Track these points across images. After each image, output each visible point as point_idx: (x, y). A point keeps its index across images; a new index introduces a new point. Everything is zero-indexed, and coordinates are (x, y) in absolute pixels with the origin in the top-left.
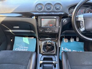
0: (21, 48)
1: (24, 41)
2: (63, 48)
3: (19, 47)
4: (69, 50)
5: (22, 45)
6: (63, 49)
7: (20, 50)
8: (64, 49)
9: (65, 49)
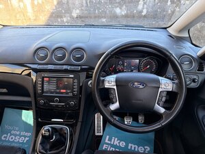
0: (16, 135)
1: (24, 118)
2: (108, 137)
3: (10, 133)
4: (121, 144)
5: (17, 128)
6: (107, 141)
7: (12, 138)
8: (110, 140)
9: (113, 140)
